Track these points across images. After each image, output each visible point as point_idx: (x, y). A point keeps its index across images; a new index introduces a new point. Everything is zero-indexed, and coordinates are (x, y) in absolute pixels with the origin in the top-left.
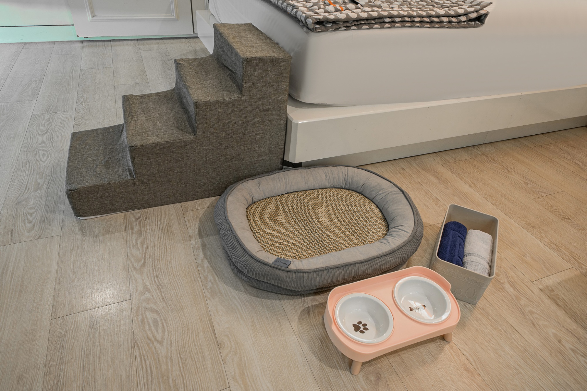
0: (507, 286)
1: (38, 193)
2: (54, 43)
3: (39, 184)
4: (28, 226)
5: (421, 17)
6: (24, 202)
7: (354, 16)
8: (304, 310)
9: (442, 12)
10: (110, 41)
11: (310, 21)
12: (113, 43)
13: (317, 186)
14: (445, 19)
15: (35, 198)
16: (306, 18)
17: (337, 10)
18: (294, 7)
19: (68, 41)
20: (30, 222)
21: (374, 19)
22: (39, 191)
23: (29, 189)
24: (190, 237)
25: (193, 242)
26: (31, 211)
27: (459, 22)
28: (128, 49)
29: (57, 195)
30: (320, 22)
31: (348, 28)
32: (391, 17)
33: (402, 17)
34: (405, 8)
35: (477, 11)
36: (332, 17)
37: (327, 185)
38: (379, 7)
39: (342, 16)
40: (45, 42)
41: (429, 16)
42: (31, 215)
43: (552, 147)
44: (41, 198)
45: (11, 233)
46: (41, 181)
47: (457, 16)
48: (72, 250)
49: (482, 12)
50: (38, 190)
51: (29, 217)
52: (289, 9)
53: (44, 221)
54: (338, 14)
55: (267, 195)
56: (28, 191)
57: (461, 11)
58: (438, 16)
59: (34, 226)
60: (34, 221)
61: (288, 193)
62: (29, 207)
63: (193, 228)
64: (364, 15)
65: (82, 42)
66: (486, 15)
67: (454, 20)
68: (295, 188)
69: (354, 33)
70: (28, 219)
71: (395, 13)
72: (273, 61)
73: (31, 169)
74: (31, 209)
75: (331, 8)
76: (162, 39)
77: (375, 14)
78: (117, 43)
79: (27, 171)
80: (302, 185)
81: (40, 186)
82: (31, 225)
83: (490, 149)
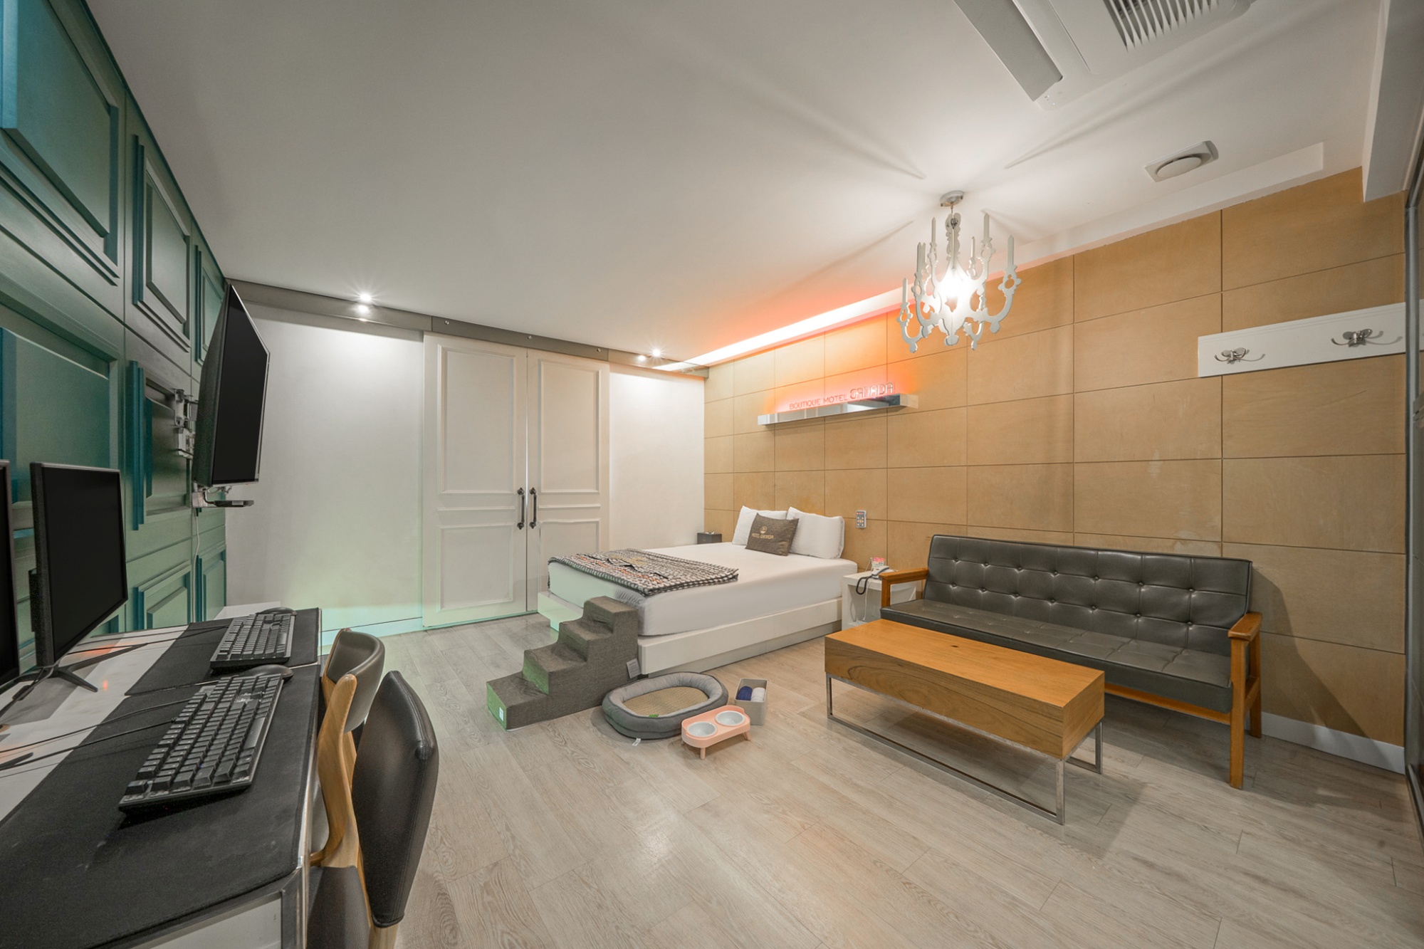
0: (780, 715)
2: (400, 635)
5: (703, 581)
7: (668, 585)
8: (669, 744)
9: (713, 577)
10: (451, 627)
11: (646, 590)
12: (455, 628)
13: (662, 687)
14: (716, 580)
16: (644, 589)
17: (658, 583)
18: (635, 584)
19: (412, 632)
21: (678, 585)
24: (589, 728)
25: (591, 729)
27: (724, 581)
28: (472, 631)
30: (651, 590)
31: (666, 591)
32: (687, 583)
33: (693, 582)
34: (694, 577)
35: (732, 574)
36: (657, 587)
37: (668, 685)
38: (680, 578)
39: (662, 586)
40: (391, 636)
41: (707, 580)
43: (811, 648)
47: (722, 578)
49: (734, 574)
52: (632, 586)
54: (659, 585)
55: (632, 696)
57: (724, 575)
58: (712, 579)
61: (644, 694)
63: (589, 723)
64: (673, 584)
65: (426, 631)
66: (738, 575)
67: (721, 580)
68: (648, 690)
69: (669, 593)
71: (689, 581)
72: (629, 613)
75: (655, 582)
76: (497, 619)
77: (678, 583)
78: (459, 627)
80: (653, 688)
83: (771, 655)
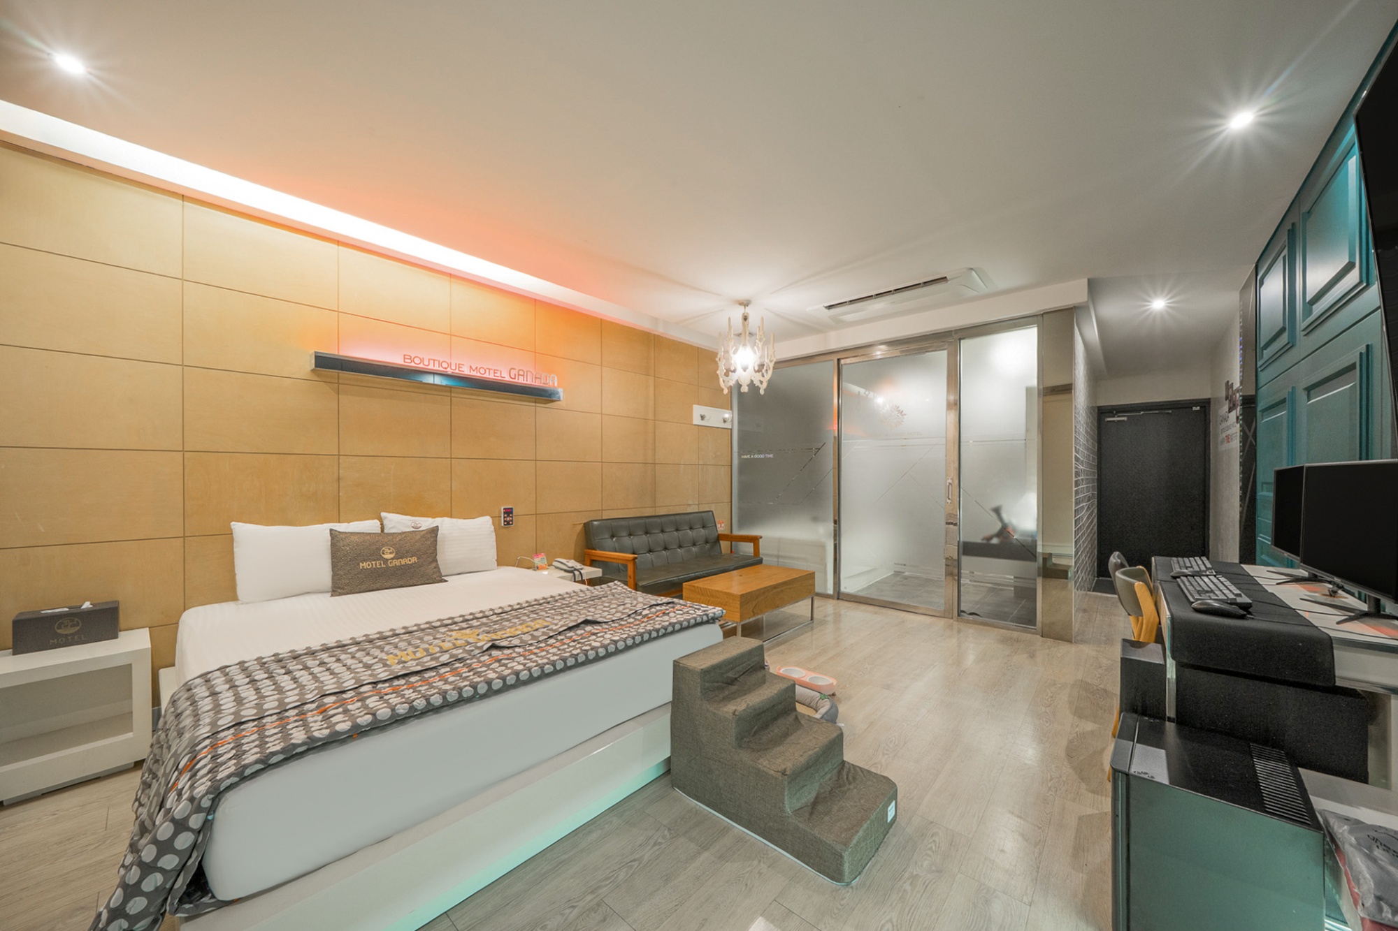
1: (916, 871)
3: (911, 884)
4: (937, 839)
6: (934, 868)
15: (922, 866)
20: (934, 841)
22: (915, 873)
23: (924, 884)
26: (929, 852)
29: (900, 855)
42: (931, 849)
44: (916, 863)
45: (952, 841)
46: (907, 887)
48: (912, 799)
50: (916, 875)
51: (934, 847)
53: (923, 835)
56: (925, 882)
59: (932, 836)
60: (931, 840)
62: (930, 858)
70: (936, 846)
73: (911, 917)
74: (930, 856)
79: (917, 917)
81: (911, 880)
82: (934, 838)
